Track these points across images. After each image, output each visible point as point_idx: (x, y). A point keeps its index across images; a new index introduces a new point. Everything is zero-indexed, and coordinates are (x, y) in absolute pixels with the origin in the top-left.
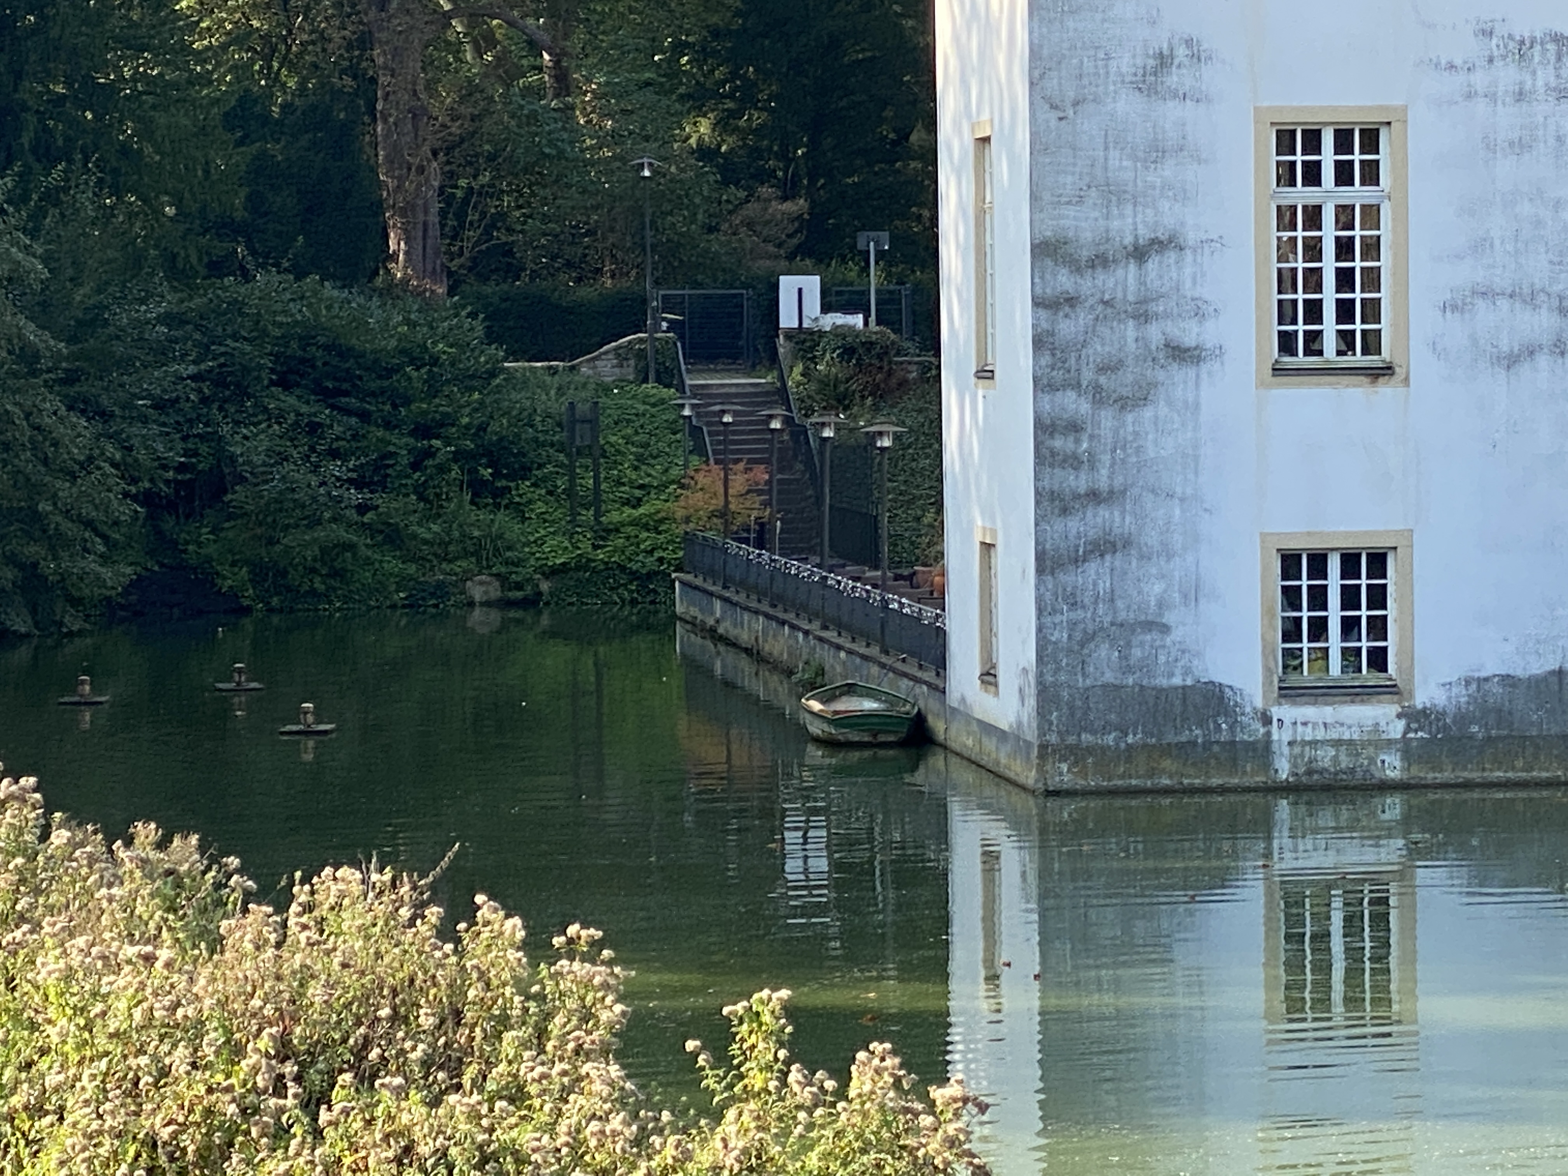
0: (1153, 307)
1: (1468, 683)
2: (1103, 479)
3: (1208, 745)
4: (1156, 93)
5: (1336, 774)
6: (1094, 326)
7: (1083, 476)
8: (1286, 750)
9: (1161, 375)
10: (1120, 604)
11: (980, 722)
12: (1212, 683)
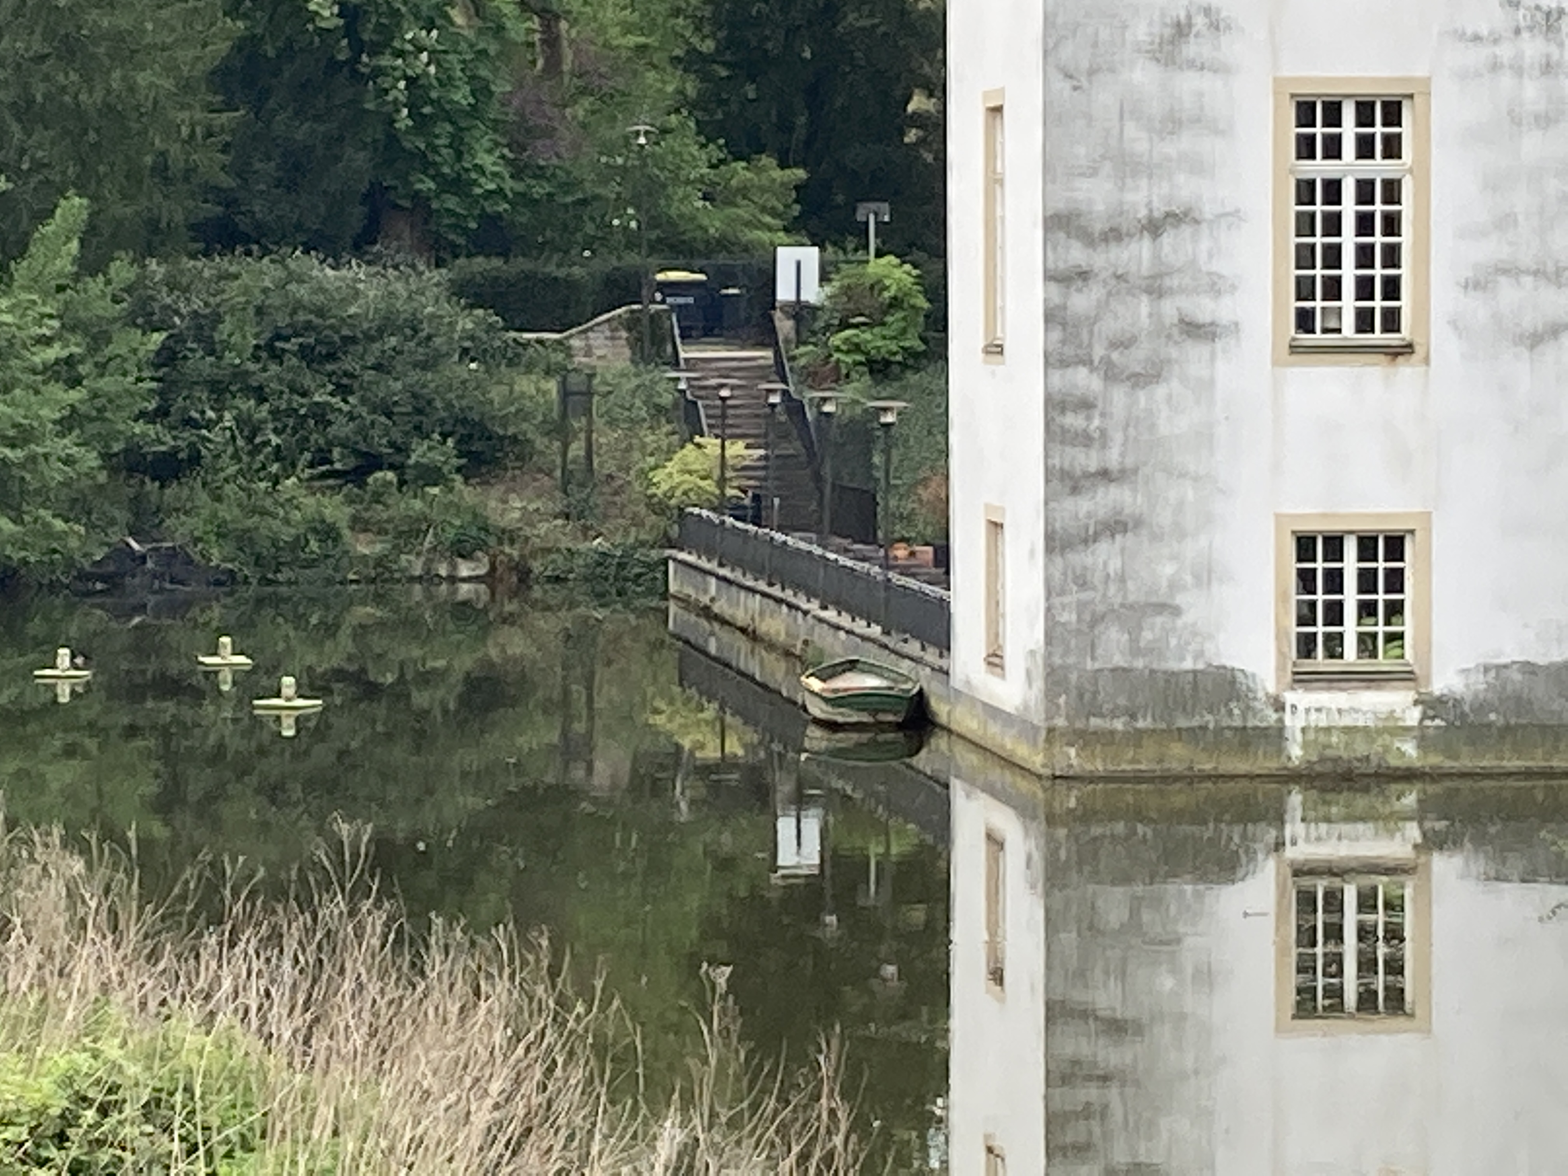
0: (1167, 282)
1: (1486, 669)
2: (1113, 458)
3: (1219, 730)
4: (1174, 63)
5: (1350, 761)
6: (1107, 303)
7: (1094, 454)
8: (1299, 736)
9: (1174, 353)
10: (1130, 585)
11: (985, 705)
12: (1225, 667)
